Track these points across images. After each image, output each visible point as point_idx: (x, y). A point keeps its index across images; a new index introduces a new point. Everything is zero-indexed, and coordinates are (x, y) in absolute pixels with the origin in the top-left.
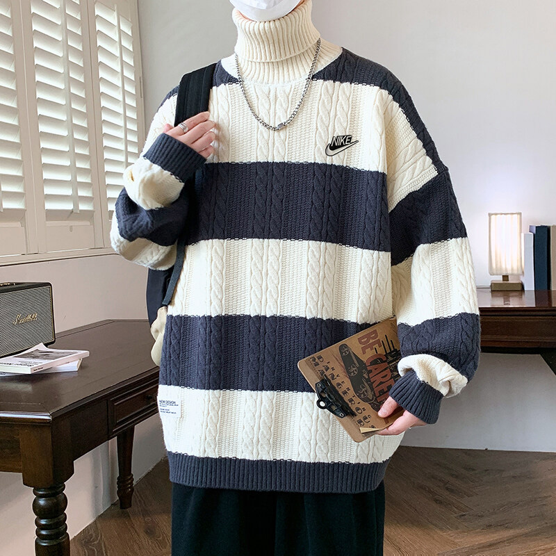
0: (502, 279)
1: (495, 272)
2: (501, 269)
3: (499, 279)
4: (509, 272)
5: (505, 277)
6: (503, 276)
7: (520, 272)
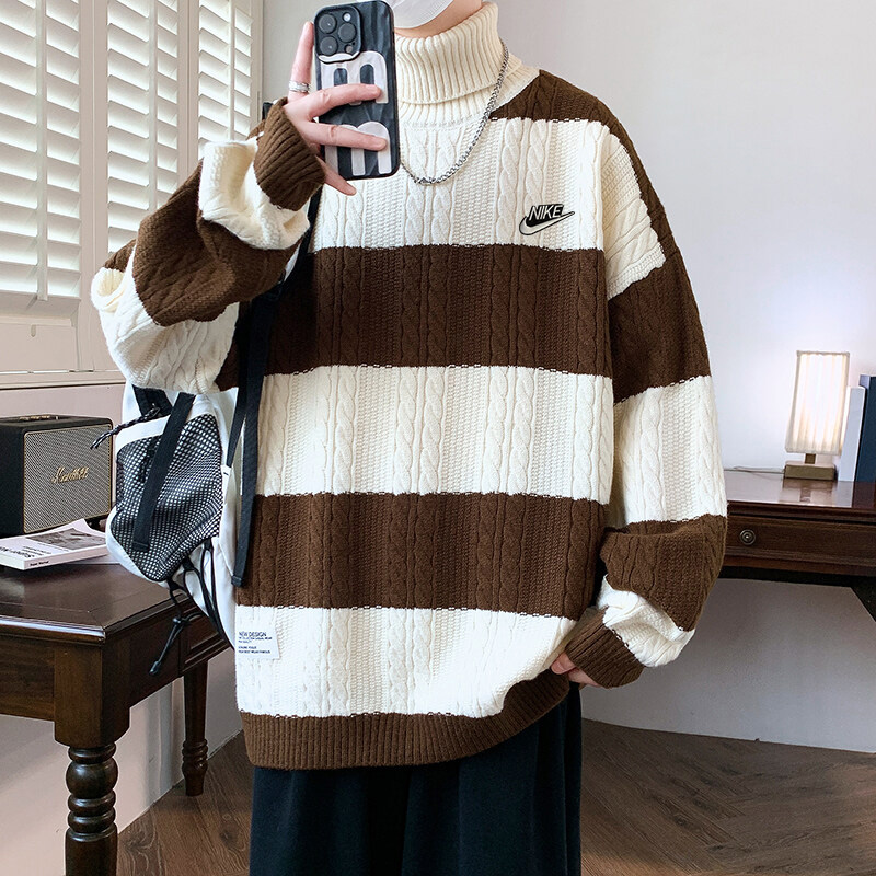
0: (804, 460)
1: (794, 448)
2: (806, 443)
3: (799, 459)
4: (818, 449)
5: (810, 458)
6: (807, 455)
7: (835, 450)
